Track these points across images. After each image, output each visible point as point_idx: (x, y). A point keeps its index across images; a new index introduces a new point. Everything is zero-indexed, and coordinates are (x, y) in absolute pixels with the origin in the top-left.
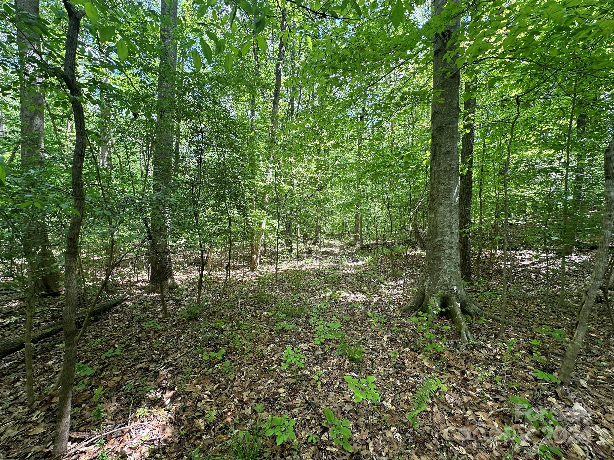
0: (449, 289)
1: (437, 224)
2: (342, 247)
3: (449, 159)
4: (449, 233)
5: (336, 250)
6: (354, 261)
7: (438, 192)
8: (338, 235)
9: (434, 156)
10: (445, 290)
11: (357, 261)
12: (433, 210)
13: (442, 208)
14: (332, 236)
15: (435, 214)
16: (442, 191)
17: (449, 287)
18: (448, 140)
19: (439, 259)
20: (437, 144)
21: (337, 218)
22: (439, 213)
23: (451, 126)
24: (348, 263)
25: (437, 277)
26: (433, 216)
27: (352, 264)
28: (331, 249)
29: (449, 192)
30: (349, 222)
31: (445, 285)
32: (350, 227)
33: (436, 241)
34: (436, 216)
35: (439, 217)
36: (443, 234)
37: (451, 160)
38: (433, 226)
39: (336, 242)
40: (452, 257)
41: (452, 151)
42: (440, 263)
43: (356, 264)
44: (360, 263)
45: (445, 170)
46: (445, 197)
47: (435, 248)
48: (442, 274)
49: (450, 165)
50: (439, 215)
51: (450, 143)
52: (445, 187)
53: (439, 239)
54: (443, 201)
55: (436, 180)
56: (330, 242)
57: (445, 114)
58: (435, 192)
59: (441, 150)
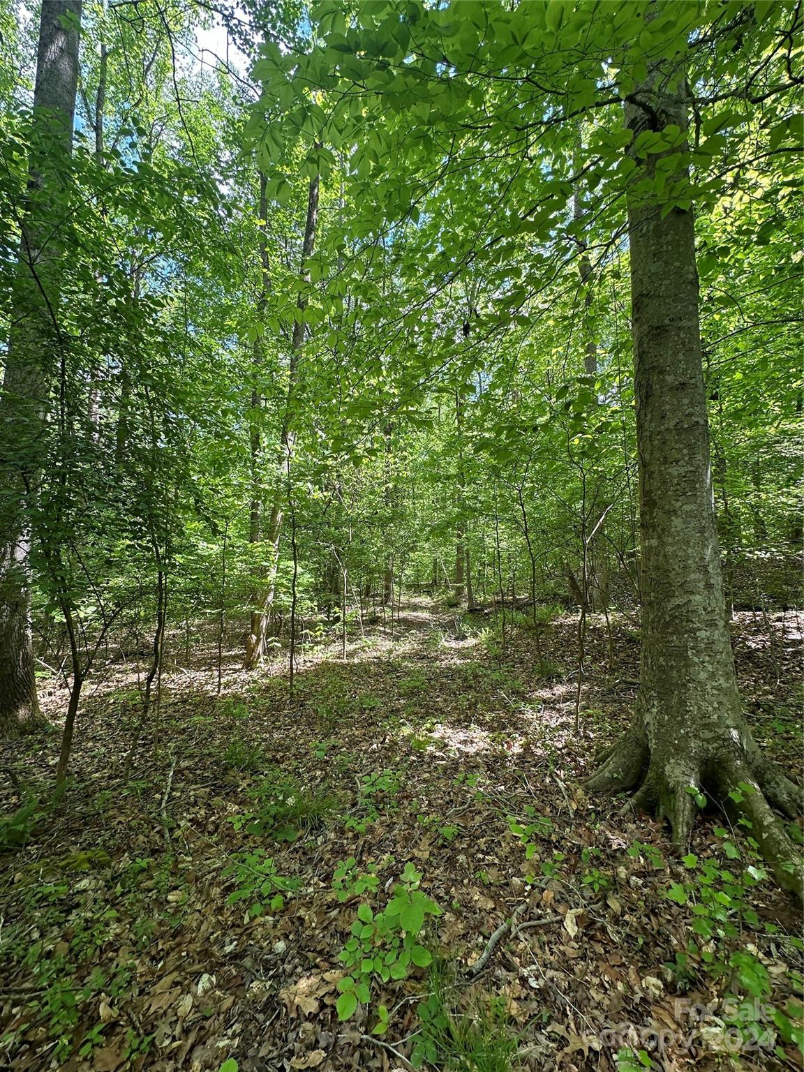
0: (718, 738)
1: (667, 562)
2: (434, 610)
3: (686, 401)
4: (701, 585)
5: (424, 615)
6: (456, 639)
7: (664, 482)
8: (428, 586)
9: (647, 397)
10: (708, 741)
11: (464, 638)
12: (654, 527)
13: (677, 522)
14: (415, 588)
15: (659, 537)
16: (675, 481)
17: (720, 731)
18: (681, 357)
19: (681, 654)
20: (653, 368)
21: (424, 554)
22: (670, 535)
23: (685, 323)
24: (447, 643)
25: (682, 703)
26: (654, 542)
27: (454, 644)
28: (415, 614)
29: (694, 482)
30: (446, 562)
31: (707, 726)
32: (447, 572)
33: (670, 606)
34: (663, 544)
35: (672, 545)
36: (687, 587)
37: (692, 404)
38: (657, 568)
39: (425, 600)
40: (714, 647)
41: (693, 381)
42: (687, 666)
43: (461, 644)
44: (471, 642)
45: (678, 428)
46: (684, 494)
47: (667, 625)
48: (693, 693)
49: (690, 415)
50: (670, 540)
51: (687, 363)
52: (682, 470)
53: (676, 601)
54: (679, 504)
55: (657, 454)
56: (413, 600)
57: (669, 297)
58: (656, 483)
59: (664, 380)
